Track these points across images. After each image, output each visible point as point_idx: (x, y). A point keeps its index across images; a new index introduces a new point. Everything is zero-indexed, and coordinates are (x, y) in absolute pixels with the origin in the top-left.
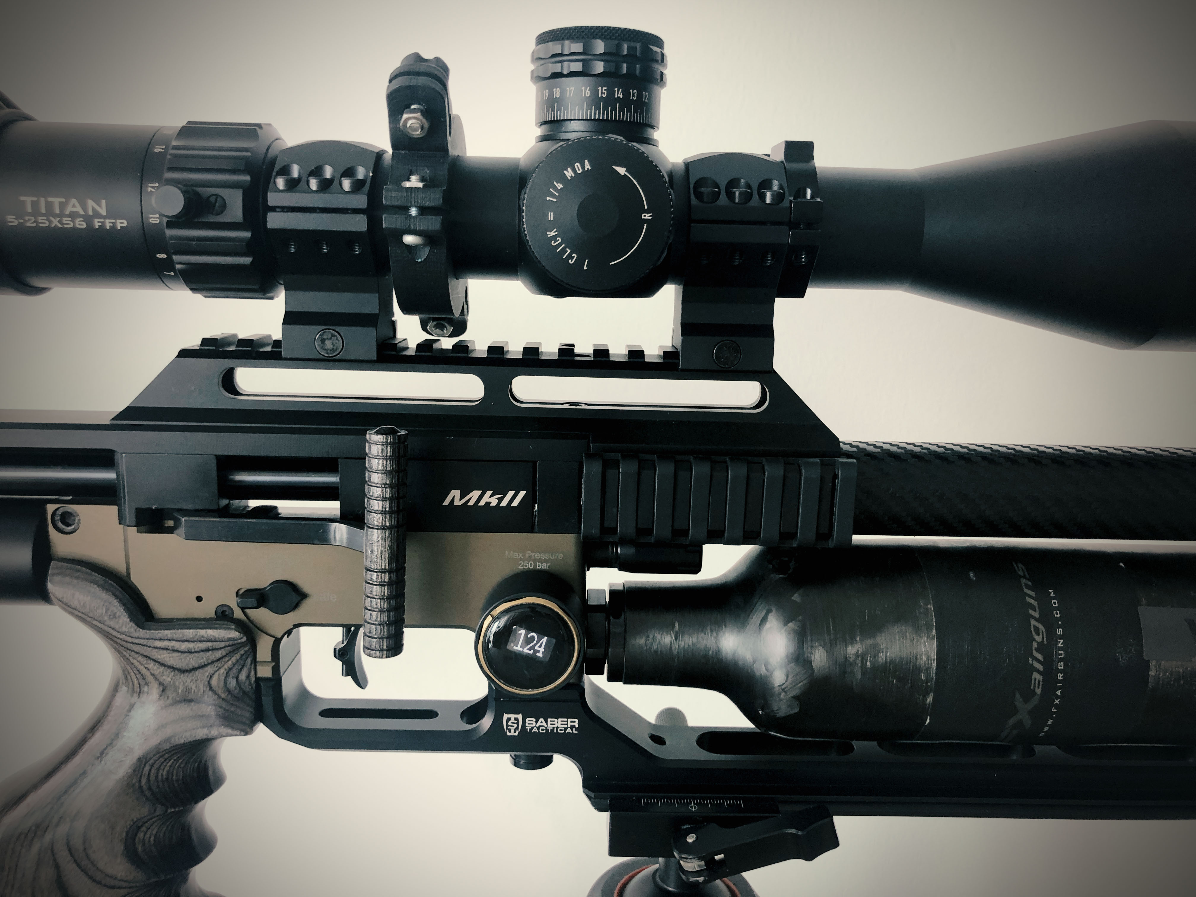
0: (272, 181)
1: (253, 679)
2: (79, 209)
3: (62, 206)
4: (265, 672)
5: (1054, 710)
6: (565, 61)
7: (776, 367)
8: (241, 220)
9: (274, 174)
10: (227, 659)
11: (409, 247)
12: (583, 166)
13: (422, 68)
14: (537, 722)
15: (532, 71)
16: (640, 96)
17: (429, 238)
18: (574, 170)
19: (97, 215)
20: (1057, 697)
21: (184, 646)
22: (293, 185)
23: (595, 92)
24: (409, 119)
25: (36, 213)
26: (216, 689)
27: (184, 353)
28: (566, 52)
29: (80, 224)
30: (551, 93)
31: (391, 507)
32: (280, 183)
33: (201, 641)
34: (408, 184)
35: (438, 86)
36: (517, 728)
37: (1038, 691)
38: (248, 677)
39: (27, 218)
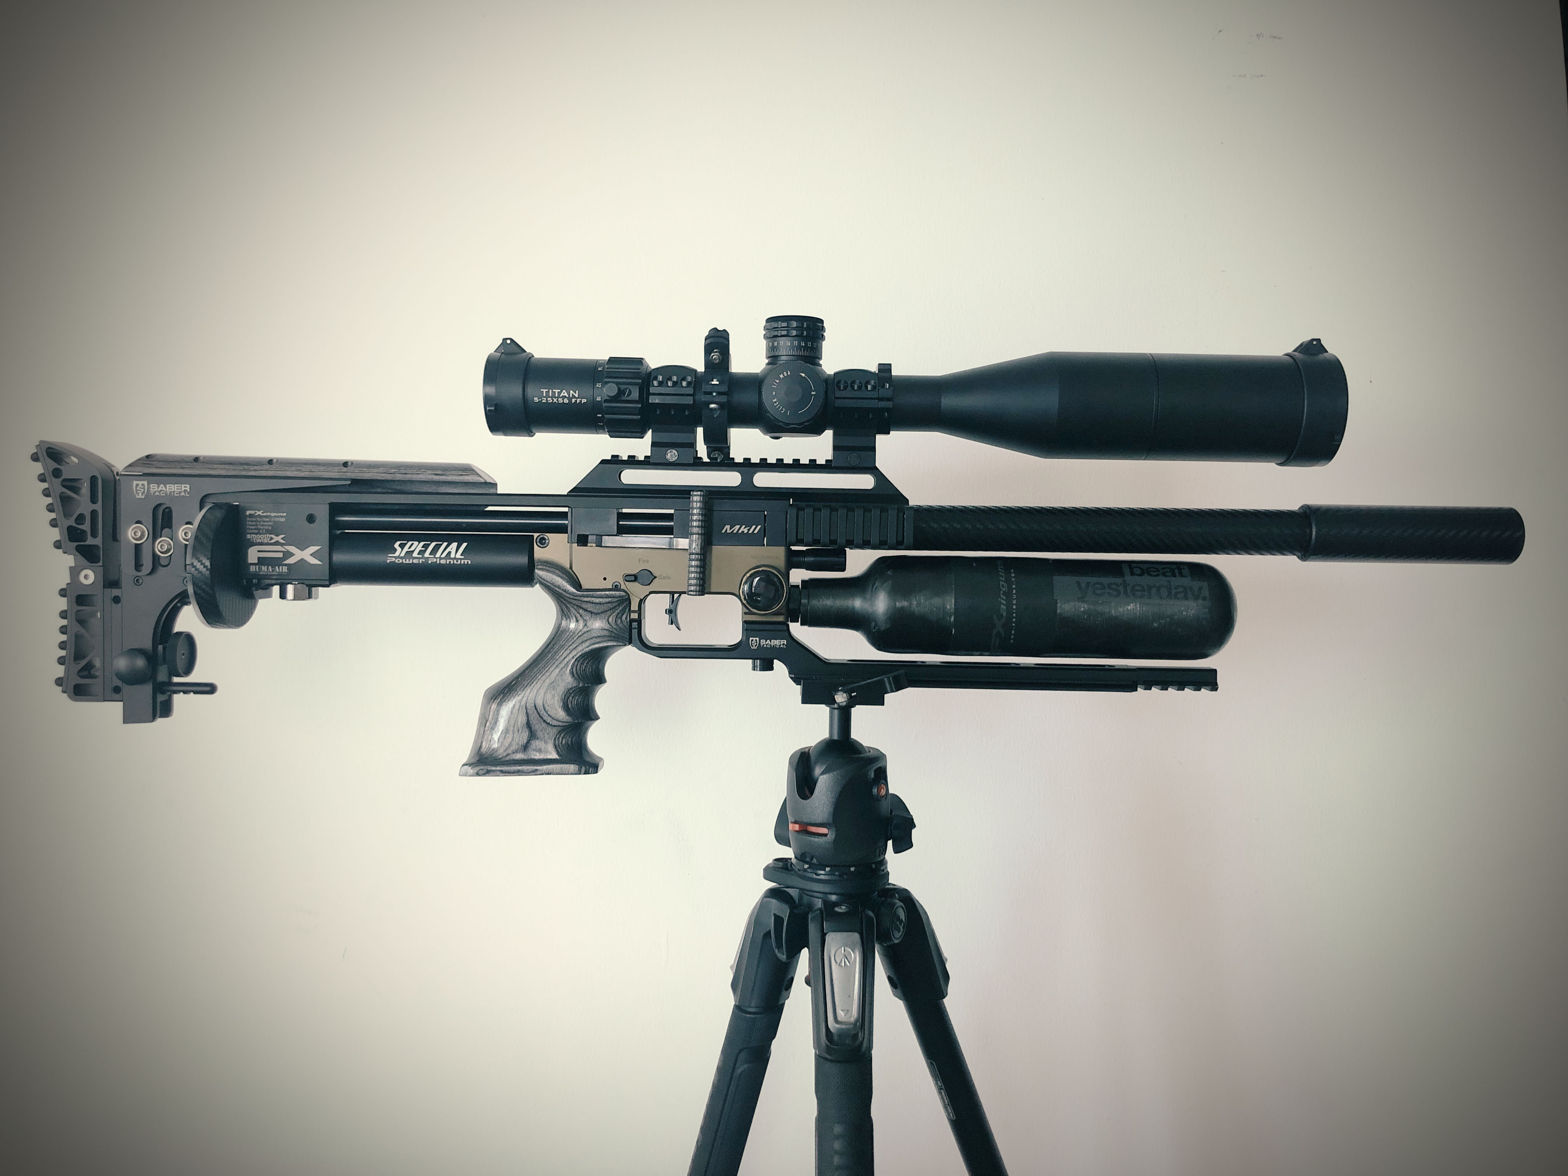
0: (651, 383)
1: (628, 620)
2: (566, 394)
3: (559, 393)
4: (635, 616)
5: (1014, 625)
6: (779, 330)
7: (877, 465)
8: (637, 399)
9: (651, 379)
10: (618, 607)
11: (712, 409)
12: (787, 373)
13: (719, 334)
14: (766, 642)
15: (764, 335)
16: (812, 344)
17: (722, 406)
18: (784, 375)
19: (574, 397)
20: (1014, 618)
21: (597, 600)
22: (661, 384)
23: (792, 343)
24: (713, 356)
25: (547, 396)
26: (611, 623)
27: (603, 462)
28: (780, 327)
29: (566, 401)
30: (773, 344)
31: (702, 525)
32: (655, 383)
33: (606, 598)
34: (713, 383)
35: (727, 342)
36: (756, 645)
37: (1004, 614)
38: (626, 618)
39: (543, 398)
